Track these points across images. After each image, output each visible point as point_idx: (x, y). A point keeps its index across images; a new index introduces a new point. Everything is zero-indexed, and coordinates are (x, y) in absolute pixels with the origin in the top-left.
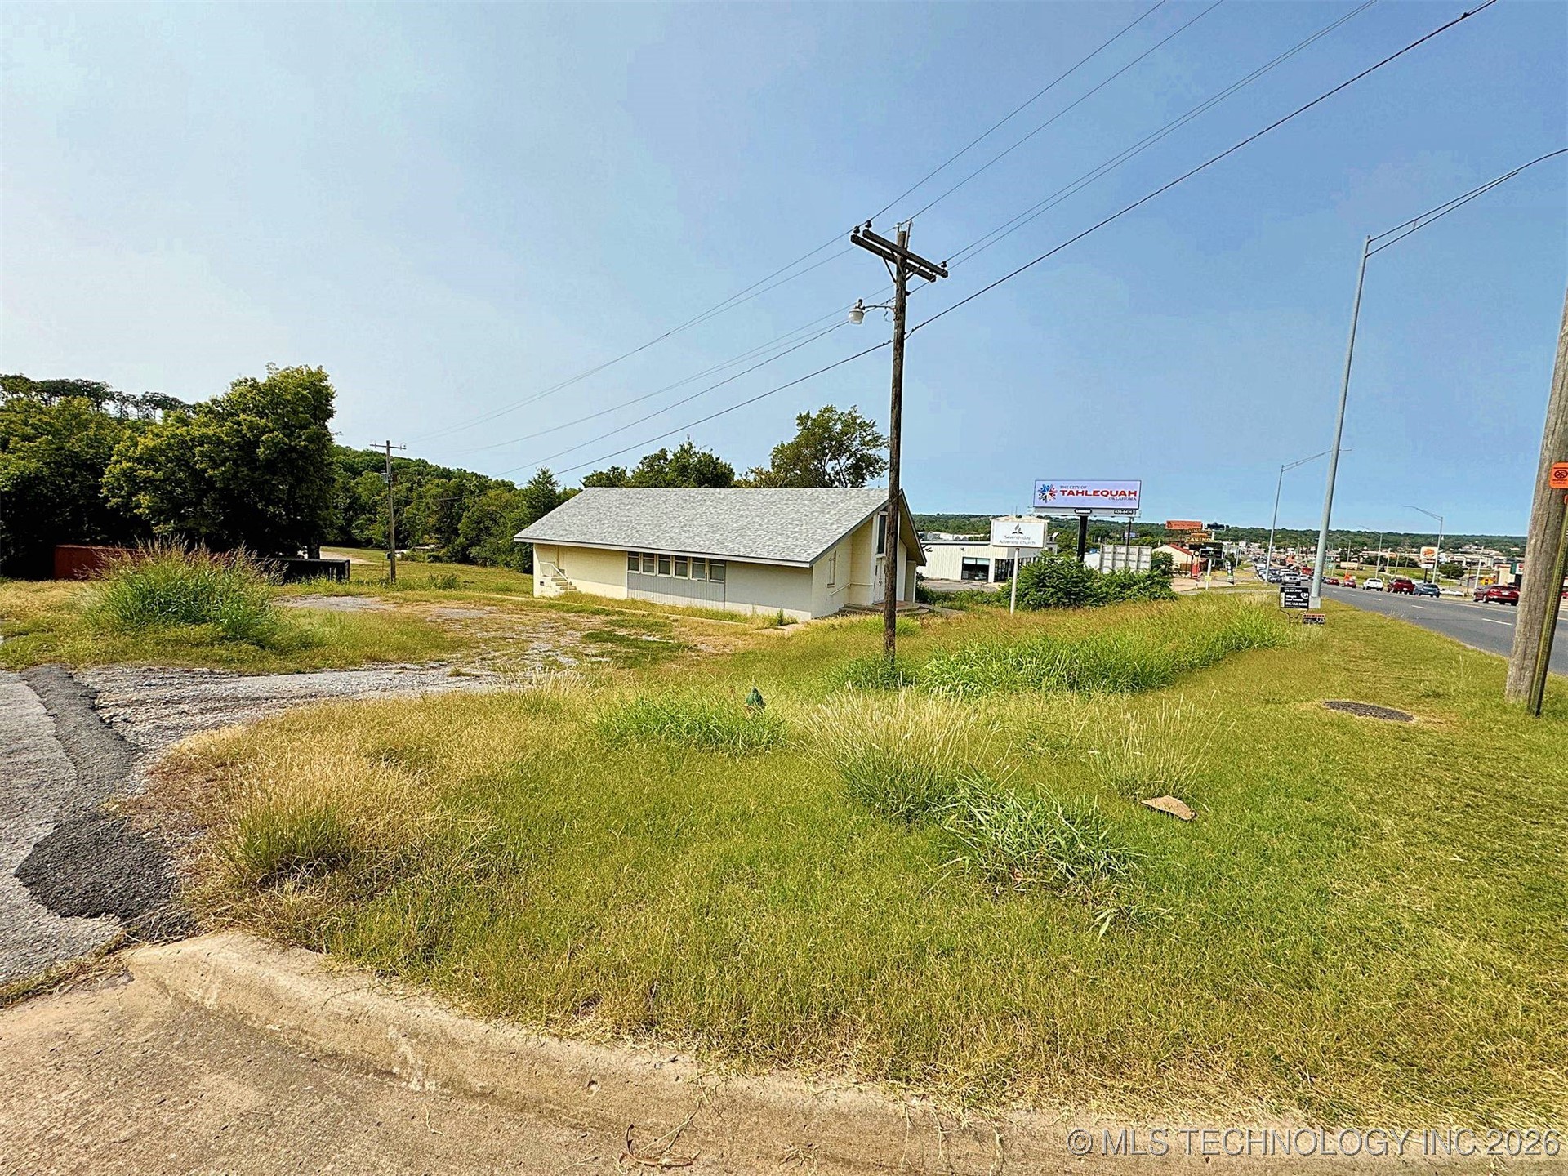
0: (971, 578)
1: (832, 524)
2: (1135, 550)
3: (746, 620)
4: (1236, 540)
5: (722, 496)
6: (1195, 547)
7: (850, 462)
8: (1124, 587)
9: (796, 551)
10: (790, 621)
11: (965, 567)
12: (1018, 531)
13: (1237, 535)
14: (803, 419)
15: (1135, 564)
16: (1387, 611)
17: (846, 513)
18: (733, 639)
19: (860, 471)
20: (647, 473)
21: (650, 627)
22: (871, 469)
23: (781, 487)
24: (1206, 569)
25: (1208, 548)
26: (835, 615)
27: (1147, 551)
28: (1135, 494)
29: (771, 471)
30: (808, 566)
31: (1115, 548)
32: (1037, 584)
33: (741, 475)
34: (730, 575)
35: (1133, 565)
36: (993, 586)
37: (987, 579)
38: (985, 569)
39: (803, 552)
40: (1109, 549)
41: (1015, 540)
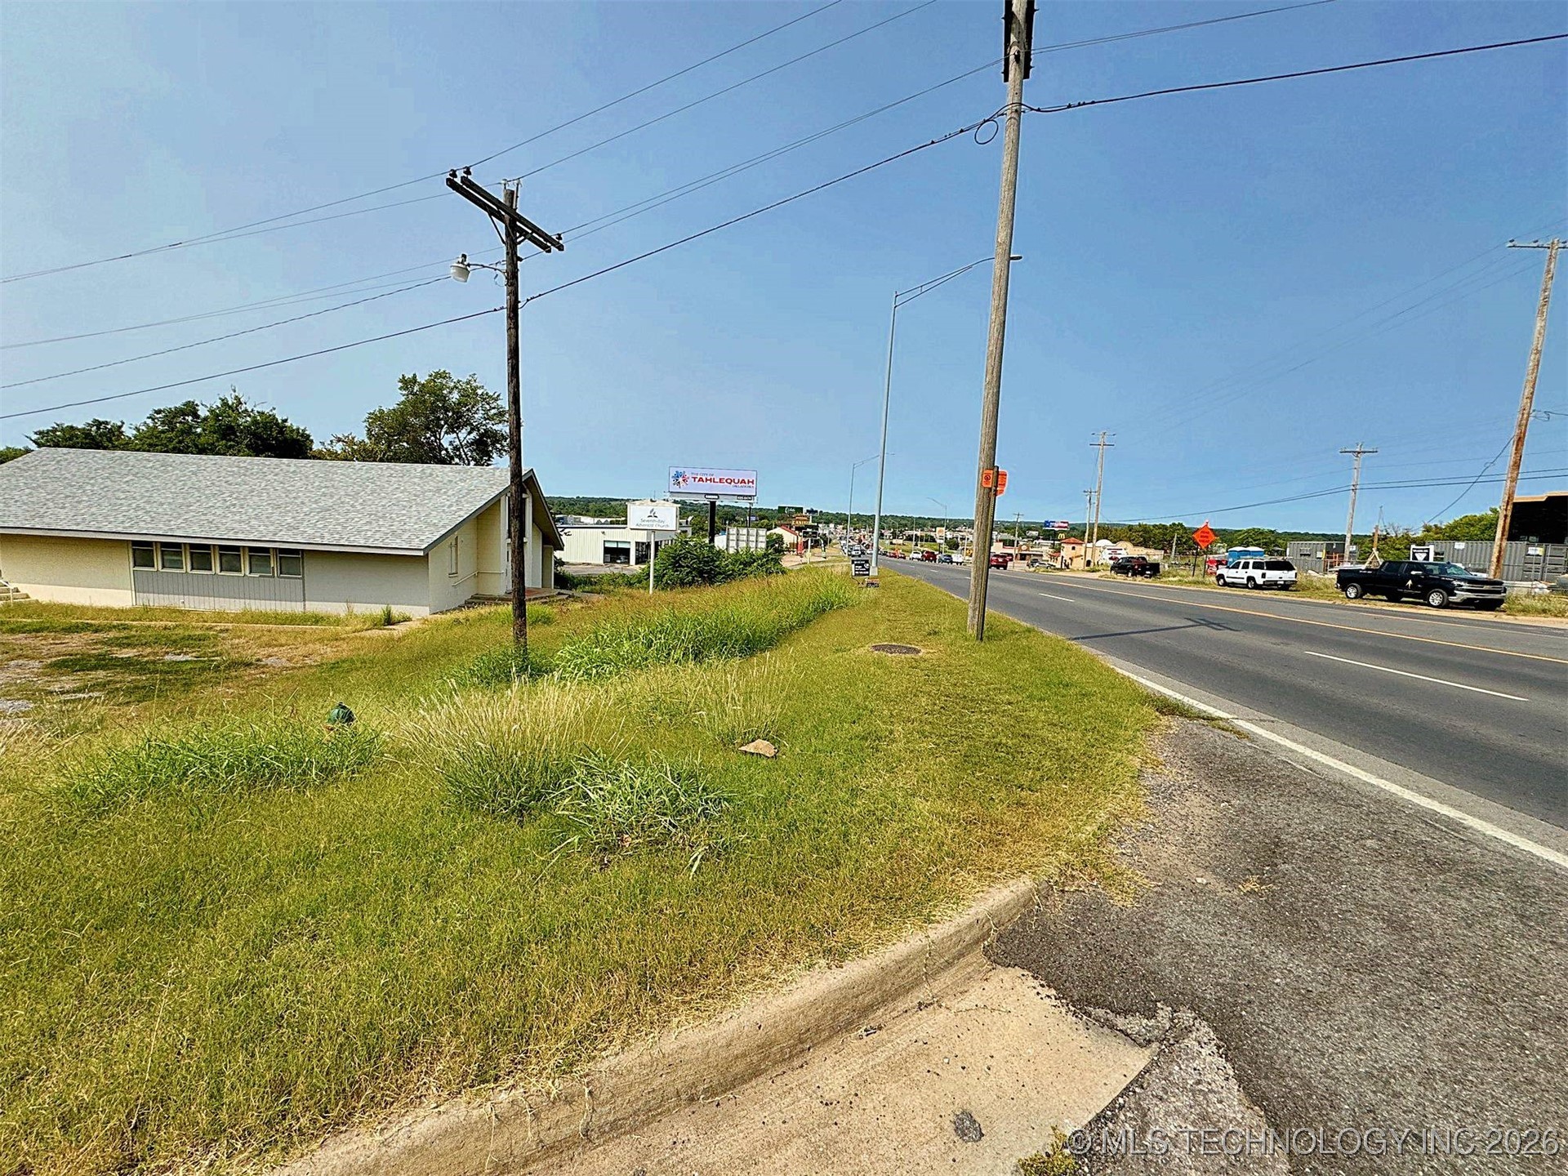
0: (613, 561)
1: (451, 506)
2: (753, 531)
3: (338, 622)
4: (827, 523)
5: (292, 469)
6: (799, 529)
7: (472, 436)
8: (746, 564)
9: (405, 537)
10: (401, 618)
11: (607, 550)
12: (653, 515)
13: (828, 519)
14: (407, 383)
15: (754, 544)
16: (914, 574)
17: (467, 494)
18: (318, 646)
19: (483, 448)
20: (163, 432)
21: (178, 644)
22: (498, 446)
23: (381, 460)
24: (807, 547)
25: (808, 530)
26: (460, 608)
27: (762, 532)
28: (753, 482)
29: (367, 440)
30: (421, 553)
31: (738, 530)
32: (673, 564)
33: (323, 443)
34: (311, 569)
35: (753, 545)
36: (634, 568)
37: (628, 563)
38: (626, 552)
39: (416, 539)
40: (733, 531)
41: (651, 523)
